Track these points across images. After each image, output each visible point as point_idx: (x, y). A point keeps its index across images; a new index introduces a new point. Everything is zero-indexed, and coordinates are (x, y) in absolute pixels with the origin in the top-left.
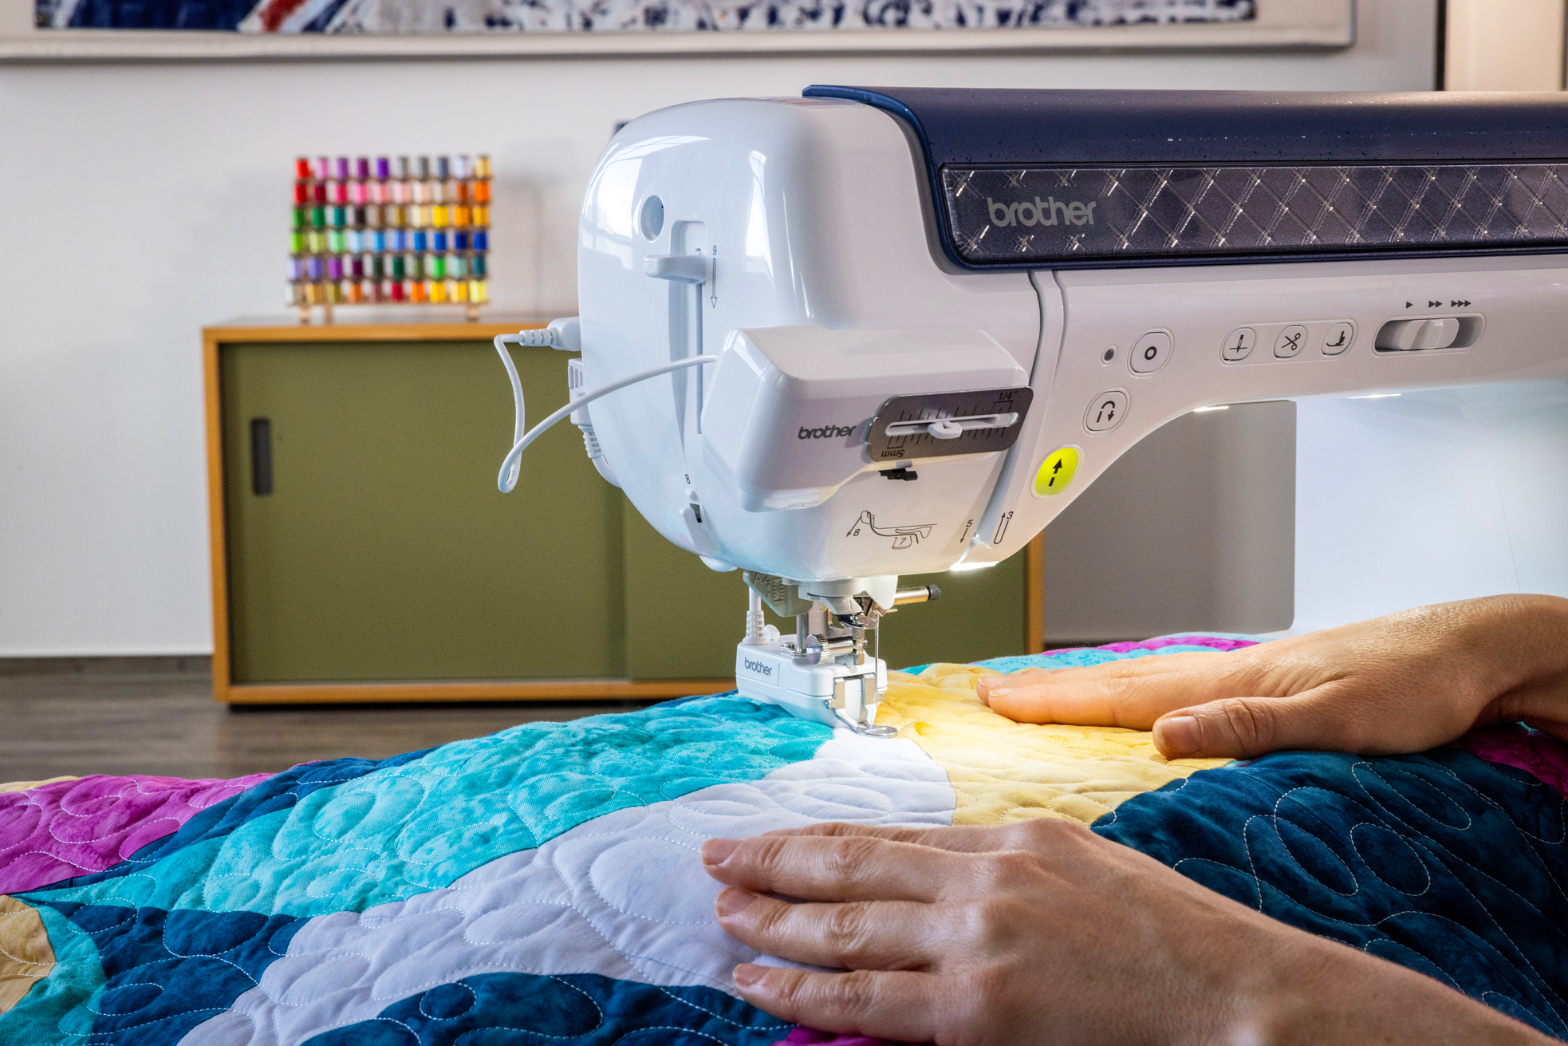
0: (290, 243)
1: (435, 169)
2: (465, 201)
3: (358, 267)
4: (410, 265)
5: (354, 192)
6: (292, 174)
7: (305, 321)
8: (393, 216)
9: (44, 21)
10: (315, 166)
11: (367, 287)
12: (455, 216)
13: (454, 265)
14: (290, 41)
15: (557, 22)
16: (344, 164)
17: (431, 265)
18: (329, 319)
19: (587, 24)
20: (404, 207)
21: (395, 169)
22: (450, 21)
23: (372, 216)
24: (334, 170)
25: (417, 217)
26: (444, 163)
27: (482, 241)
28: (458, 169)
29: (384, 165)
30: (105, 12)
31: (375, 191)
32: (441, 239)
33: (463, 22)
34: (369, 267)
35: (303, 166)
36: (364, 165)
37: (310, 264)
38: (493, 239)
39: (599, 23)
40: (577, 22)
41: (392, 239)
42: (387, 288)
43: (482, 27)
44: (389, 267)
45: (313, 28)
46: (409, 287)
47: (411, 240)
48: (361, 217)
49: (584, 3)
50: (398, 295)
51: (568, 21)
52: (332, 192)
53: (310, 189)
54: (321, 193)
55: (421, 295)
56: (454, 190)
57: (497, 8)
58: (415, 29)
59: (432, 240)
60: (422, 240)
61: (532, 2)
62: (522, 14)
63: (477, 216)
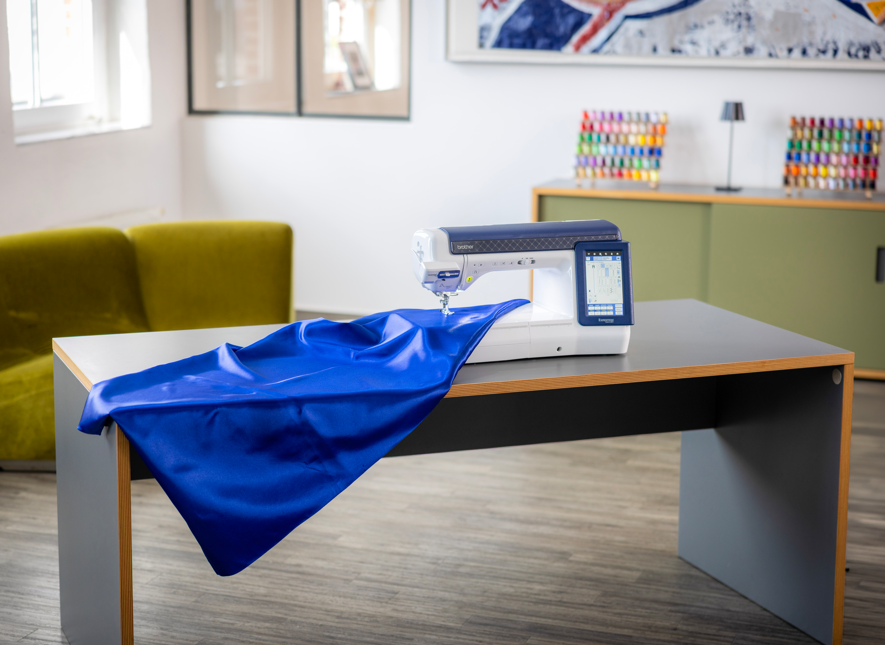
0: (575, 149)
1: (643, 117)
2: (655, 134)
3: (604, 162)
4: (627, 162)
5: (606, 127)
6: (580, 118)
7: (579, 186)
8: (622, 139)
9: (481, 45)
10: (591, 115)
11: (607, 170)
12: (649, 141)
13: (646, 163)
14: (584, 56)
15: (703, 51)
16: (603, 114)
17: (636, 162)
18: (593, 185)
19: (717, 53)
20: (626, 136)
21: (626, 117)
22: (655, 50)
23: (613, 138)
24: (599, 116)
25: (632, 140)
26: (647, 116)
27: (659, 152)
28: (653, 118)
29: (621, 116)
30: (506, 41)
31: (615, 127)
32: (642, 152)
33: (660, 50)
34: (608, 162)
35: (586, 115)
36: (612, 116)
37: (583, 159)
38: (665, 152)
39: (722, 52)
40: (713, 52)
41: (620, 150)
42: (615, 171)
43: (669, 53)
44: (617, 162)
45: (595, 51)
46: (625, 172)
47: (628, 151)
48: (608, 139)
49: (716, 44)
50: (620, 174)
51: (709, 51)
52: (596, 127)
53: (588, 125)
54: (592, 127)
55: (630, 176)
56: (650, 128)
57: (677, 44)
58: (639, 54)
59: (637, 151)
60: (633, 151)
61: (693, 43)
62: (688, 48)
63: (659, 141)
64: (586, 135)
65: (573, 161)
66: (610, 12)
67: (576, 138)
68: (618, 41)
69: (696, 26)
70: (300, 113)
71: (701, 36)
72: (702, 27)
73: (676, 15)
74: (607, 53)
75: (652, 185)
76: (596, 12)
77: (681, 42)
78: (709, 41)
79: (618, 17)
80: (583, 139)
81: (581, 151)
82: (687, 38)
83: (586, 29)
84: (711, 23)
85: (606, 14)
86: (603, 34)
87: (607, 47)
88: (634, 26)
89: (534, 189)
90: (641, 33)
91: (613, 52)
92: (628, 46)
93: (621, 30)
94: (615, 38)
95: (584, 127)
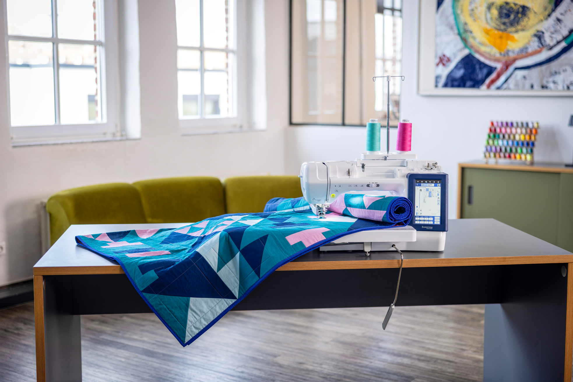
0: (485, 143)
1: (525, 125)
2: (531, 134)
3: (501, 150)
4: (514, 150)
5: (503, 130)
6: (489, 125)
8: (512, 137)
9: (436, 86)
10: (495, 124)
11: (502, 155)
12: (527, 138)
13: (524, 150)
14: (493, 91)
15: (560, 87)
16: (502, 123)
17: (519, 150)
18: (497, 163)
19: (568, 88)
20: (514, 135)
21: (515, 125)
22: (532, 87)
23: (507, 136)
24: (500, 124)
25: (517, 137)
26: (527, 124)
27: (533, 144)
28: (530, 125)
29: (512, 124)
30: (450, 84)
31: (508, 130)
32: (523, 144)
33: (535, 87)
34: (503, 149)
35: (492, 124)
36: (507, 124)
37: (489, 148)
38: (536, 144)
39: (571, 87)
40: (565, 87)
41: (510, 143)
42: (507, 155)
43: (540, 88)
44: (508, 149)
45: (498, 88)
46: (512, 155)
47: (515, 143)
48: (504, 137)
49: (568, 83)
50: (510, 157)
51: (563, 87)
52: (498, 130)
53: (493, 129)
54: (495, 130)
55: (515, 157)
56: (529, 131)
57: (545, 83)
58: (523, 89)
59: (520, 143)
60: (518, 144)
61: (554, 82)
62: (551, 85)
63: (533, 138)
64: (492, 135)
65: (484, 149)
66: (507, 66)
67: (486, 137)
68: (511, 81)
69: (556, 73)
70: (344, 124)
71: (559, 78)
72: (559, 73)
73: (544, 67)
74: (506, 89)
75: (528, 163)
76: (499, 66)
77: (547, 82)
78: (564, 81)
79: (511, 69)
80: (489, 137)
81: (488, 143)
82: (551, 80)
83: (493, 76)
84: (565, 71)
85: (505, 67)
86: (503, 78)
87: (505, 86)
88: (520, 74)
89: (459, 164)
90: (525, 77)
91: (508, 89)
92: (517, 85)
93: (513, 76)
94: (510, 81)
95: (491, 130)
